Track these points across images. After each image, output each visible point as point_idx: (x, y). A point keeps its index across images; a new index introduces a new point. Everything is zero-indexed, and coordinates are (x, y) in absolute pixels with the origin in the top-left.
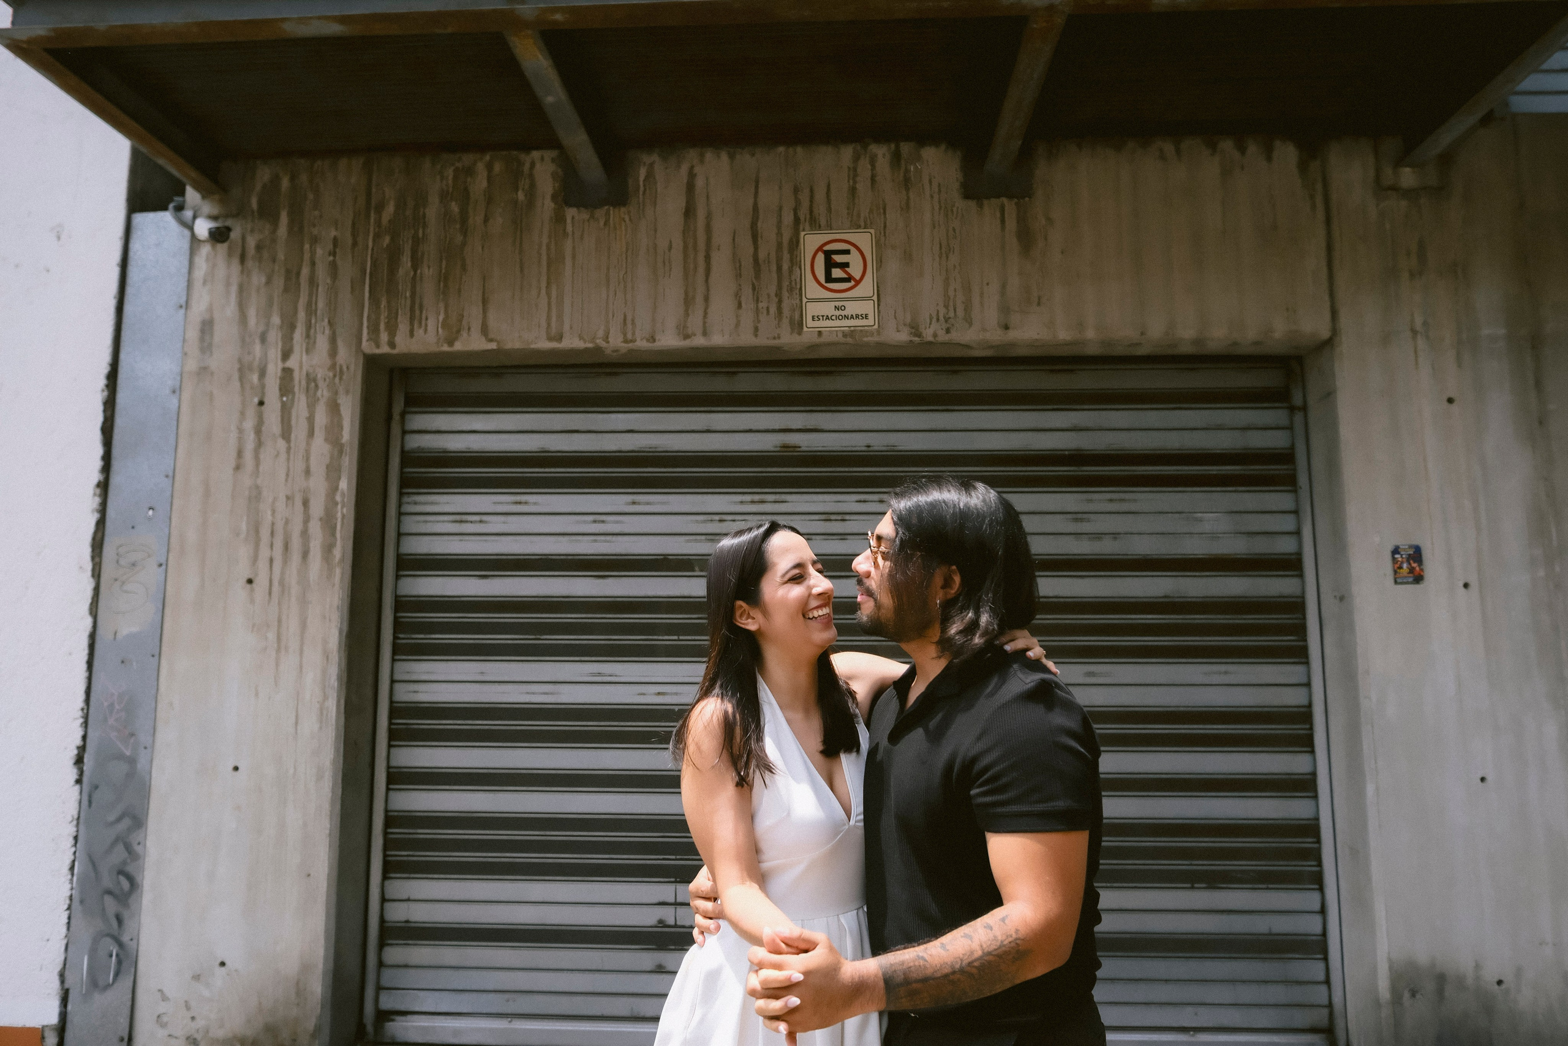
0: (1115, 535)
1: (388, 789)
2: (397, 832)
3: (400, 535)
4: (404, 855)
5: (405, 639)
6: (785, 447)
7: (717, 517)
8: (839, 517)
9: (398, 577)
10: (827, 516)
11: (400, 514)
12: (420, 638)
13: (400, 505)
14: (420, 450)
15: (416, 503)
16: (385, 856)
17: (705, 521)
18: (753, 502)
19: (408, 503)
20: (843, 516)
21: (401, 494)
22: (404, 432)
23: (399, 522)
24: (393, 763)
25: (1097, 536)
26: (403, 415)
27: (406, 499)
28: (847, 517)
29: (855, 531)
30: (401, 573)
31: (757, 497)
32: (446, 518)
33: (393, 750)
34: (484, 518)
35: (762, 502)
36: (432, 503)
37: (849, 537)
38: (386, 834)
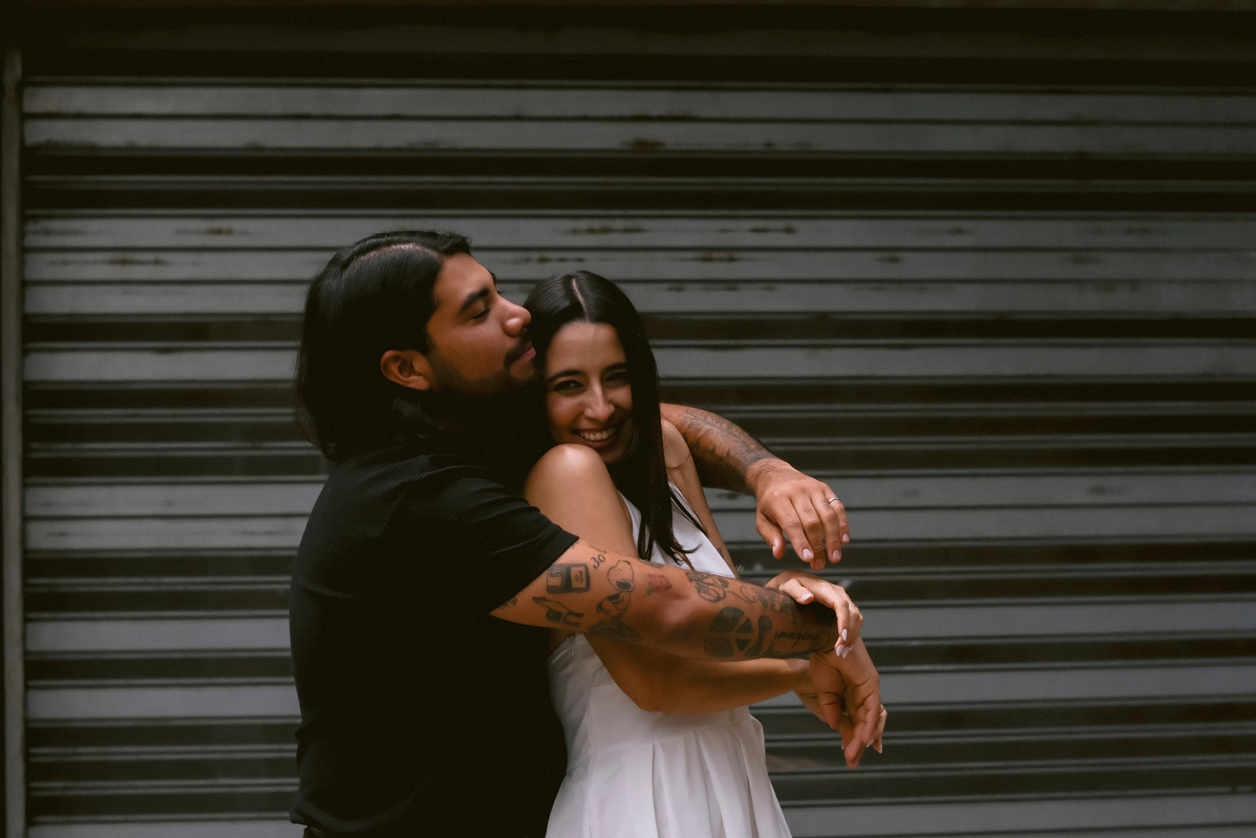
0: (1134, 284)
1: (27, 688)
2: (46, 753)
3: (25, 284)
4: (56, 787)
5: (42, 451)
6: (641, 144)
7: (535, 255)
8: (725, 255)
9: (25, 352)
10: (707, 253)
11: (24, 250)
12: (65, 449)
13: (22, 235)
14: (51, 146)
15: (47, 233)
16: (28, 790)
17: (517, 262)
18: (591, 231)
19: (36, 233)
20: (731, 253)
21: (24, 219)
22: (26, 117)
23: (22, 263)
24: (31, 647)
25: (1108, 285)
26: (20, 87)
27: (31, 226)
28: (737, 255)
29: (748, 275)
30: (31, 345)
31: (597, 224)
32: (99, 256)
33: (31, 627)
34: (163, 256)
35: (605, 231)
36: (76, 233)
37: (741, 286)
38: (27, 756)
